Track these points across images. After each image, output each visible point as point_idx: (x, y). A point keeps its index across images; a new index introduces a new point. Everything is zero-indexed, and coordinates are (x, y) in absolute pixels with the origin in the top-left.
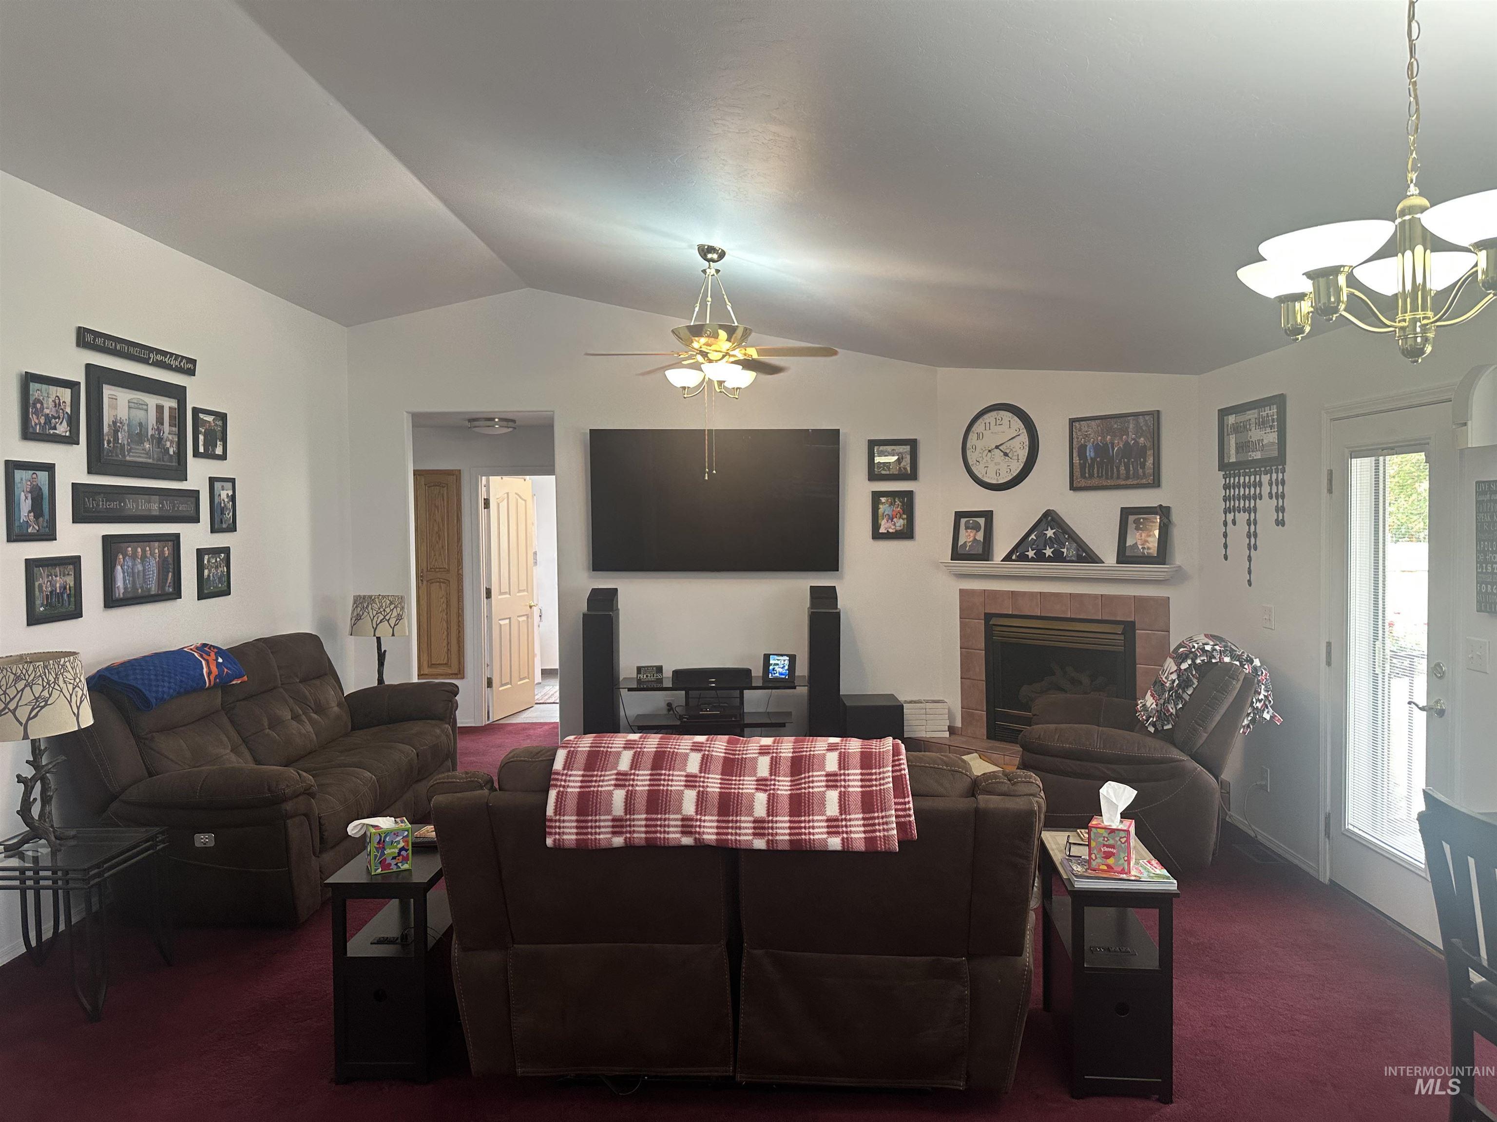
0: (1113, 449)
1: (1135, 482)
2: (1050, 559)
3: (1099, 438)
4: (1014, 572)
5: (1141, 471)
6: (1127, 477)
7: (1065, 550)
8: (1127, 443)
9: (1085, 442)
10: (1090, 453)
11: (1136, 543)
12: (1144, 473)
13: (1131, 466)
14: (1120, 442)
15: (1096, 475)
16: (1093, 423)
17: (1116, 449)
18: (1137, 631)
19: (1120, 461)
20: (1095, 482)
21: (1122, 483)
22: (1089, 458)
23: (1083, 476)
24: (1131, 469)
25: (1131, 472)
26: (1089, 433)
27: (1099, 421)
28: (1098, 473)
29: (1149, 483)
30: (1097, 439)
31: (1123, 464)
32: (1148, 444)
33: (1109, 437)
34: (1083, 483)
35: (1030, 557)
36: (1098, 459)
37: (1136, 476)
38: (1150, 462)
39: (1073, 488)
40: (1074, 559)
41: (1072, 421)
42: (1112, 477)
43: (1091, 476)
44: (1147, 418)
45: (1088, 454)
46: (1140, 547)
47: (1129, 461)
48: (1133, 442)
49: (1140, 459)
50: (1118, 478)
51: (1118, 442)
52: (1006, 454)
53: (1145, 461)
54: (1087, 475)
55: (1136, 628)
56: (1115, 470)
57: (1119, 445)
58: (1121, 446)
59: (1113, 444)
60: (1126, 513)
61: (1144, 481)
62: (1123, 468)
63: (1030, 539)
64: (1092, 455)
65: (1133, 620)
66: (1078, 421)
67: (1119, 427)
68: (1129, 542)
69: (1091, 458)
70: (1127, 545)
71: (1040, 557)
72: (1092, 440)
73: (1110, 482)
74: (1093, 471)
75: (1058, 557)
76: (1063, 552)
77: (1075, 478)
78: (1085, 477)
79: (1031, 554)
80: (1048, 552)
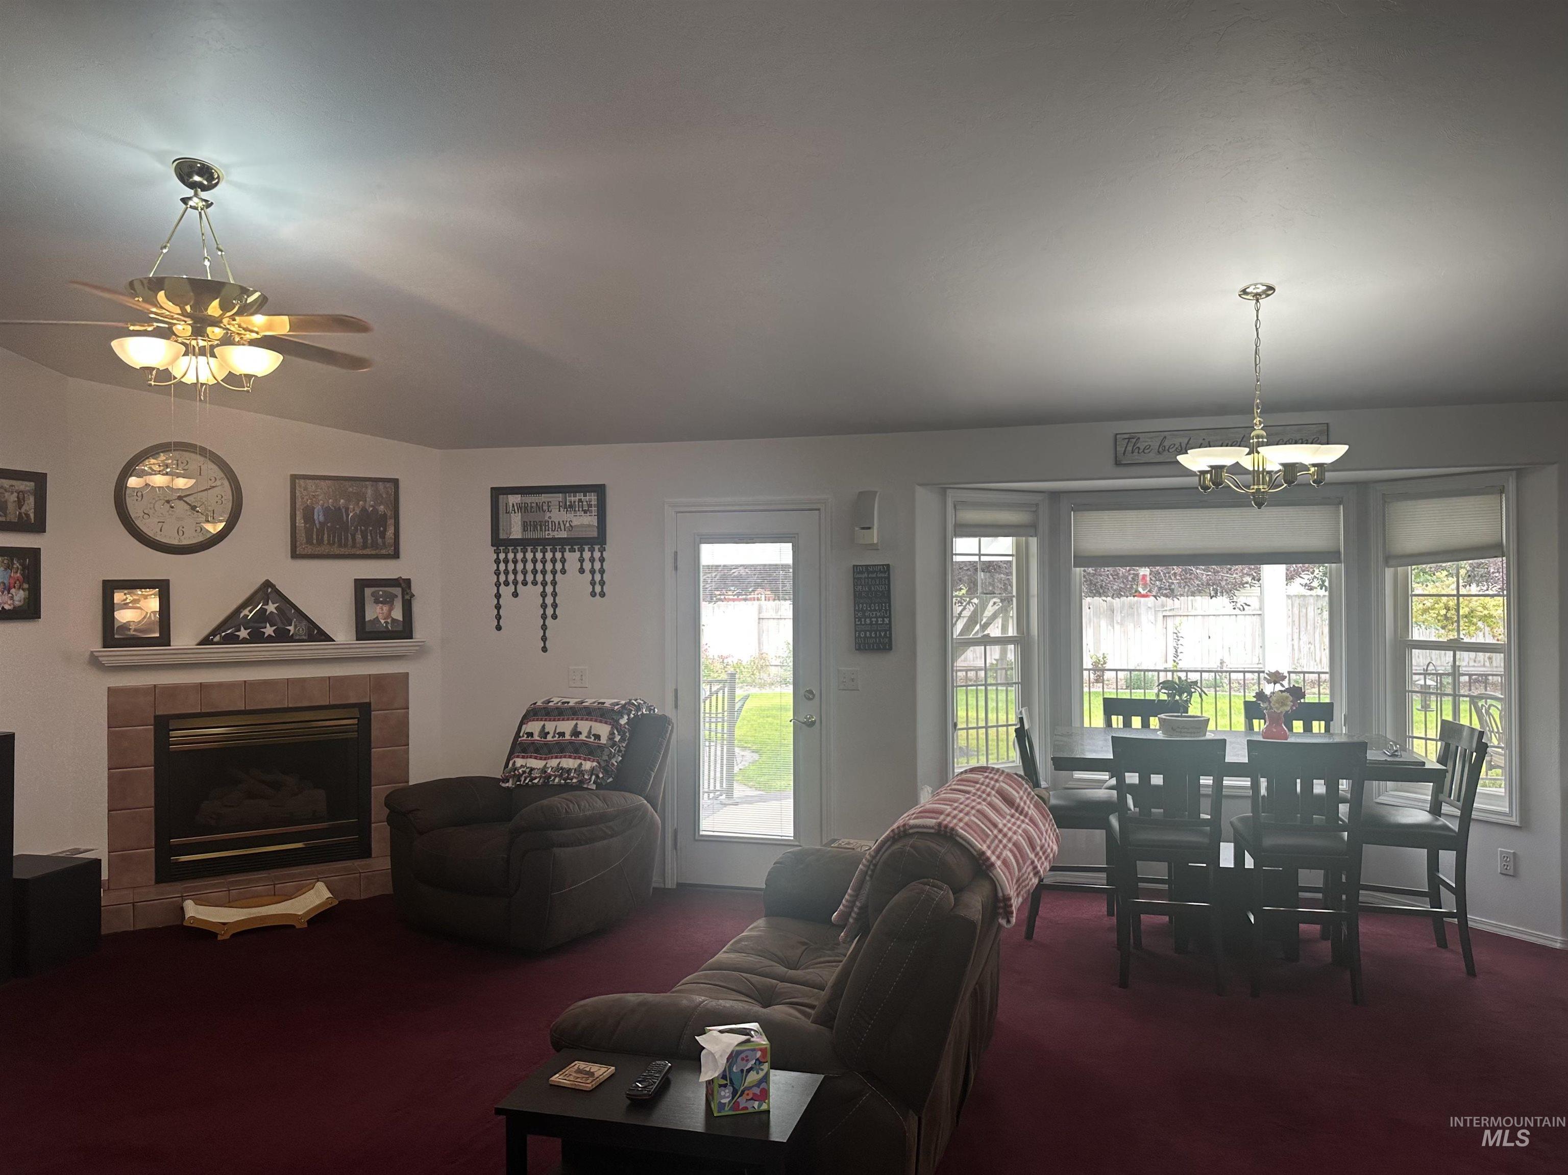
0: (347, 515)
1: (374, 552)
2: (270, 640)
3: (330, 501)
4: (215, 658)
5: (380, 541)
6: (365, 547)
7: (291, 628)
8: (364, 510)
9: (312, 503)
10: (319, 516)
11: (377, 617)
12: (384, 543)
13: (369, 534)
14: (356, 508)
15: (326, 542)
16: (323, 484)
17: (351, 514)
18: (373, 713)
19: (356, 529)
20: (324, 549)
21: (358, 553)
22: (317, 522)
23: (309, 541)
24: (369, 538)
25: (369, 542)
26: (317, 493)
27: (329, 481)
28: (329, 540)
29: (389, 554)
30: (328, 502)
31: (359, 532)
32: (389, 513)
33: (342, 501)
34: (309, 550)
35: (241, 637)
36: (329, 525)
37: (375, 545)
38: (390, 532)
39: (295, 555)
40: (304, 637)
41: (294, 478)
42: (346, 546)
43: (320, 542)
44: (388, 485)
45: (316, 517)
46: (383, 621)
47: (366, 530)
48: (371, 509)
49: (380, 528)
50: (354, 546)
51: (354, 508)
52: (193, 508)
53: (385, 530)
54: (315, 541)
55: (372, 709)
56: (350, 538)
57: (354, 511)
58: (358, 512)
59: (347, 509)
60: (361, 585)
61: (384, 552)
62: (360, 536)
63: (242, 615)
64: (322, 518)
65: (368, 701)
66: (304, 479)
67: (354, 491)
68: (369, 616)
69: (320, 522)
70: (367, 620)
71: (257, 637)
72: (321, 502)
73: (343, 551)
74: (322, 537)
75: (282, 636)
76: (290, 631)
77: (298, 543)
78: (312, 544)
79: (243, 633)
80: (269, 630)
